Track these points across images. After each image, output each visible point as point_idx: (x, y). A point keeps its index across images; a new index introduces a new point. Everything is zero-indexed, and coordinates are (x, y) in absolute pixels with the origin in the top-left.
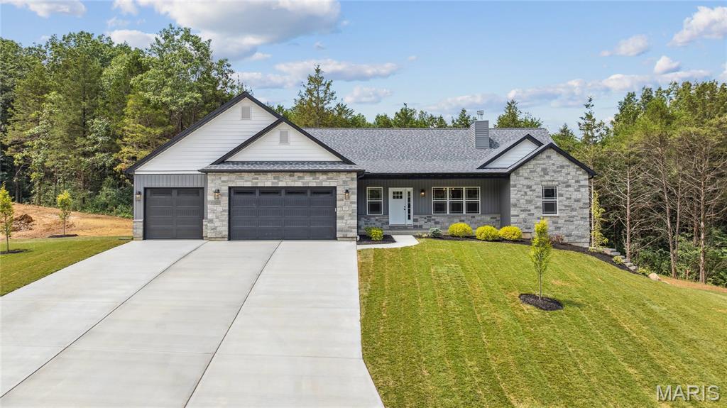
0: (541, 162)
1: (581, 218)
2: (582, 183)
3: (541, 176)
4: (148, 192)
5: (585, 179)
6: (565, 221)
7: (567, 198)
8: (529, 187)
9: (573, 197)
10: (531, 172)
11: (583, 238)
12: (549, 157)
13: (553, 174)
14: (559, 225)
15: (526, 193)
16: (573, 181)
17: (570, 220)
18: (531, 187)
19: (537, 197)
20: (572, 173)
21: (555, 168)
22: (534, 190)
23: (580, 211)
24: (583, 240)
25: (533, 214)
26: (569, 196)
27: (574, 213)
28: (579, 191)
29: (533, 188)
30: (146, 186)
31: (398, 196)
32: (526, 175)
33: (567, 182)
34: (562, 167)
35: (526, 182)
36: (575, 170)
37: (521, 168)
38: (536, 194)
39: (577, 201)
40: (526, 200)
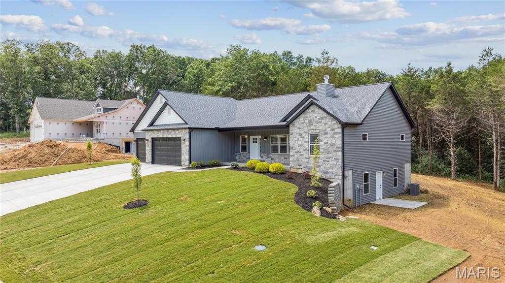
0: (308, 115)
1: (335, 159)
2: (336, 131)
3: (308, 126)
4: (138, 140)
5: (338, 128)
6: (324, 161)
7: (325, 143)
8: (300, 135)
9: (330, 142)
10: (302, 123)
11: (337, 175)
12: (313, 111)
13: (316, 124)
14: (320, 164)
15: (298, 139)
16: (330, 129)
17: (326, 161)
18: (301, 135)
19: (305, 142)
20: (329, 123)
21: (317, 119)
22: (304, 137)
23: (334, 153)
24: (337, 177)
25: (303, 155)
26: (326, 142)
27: (330, 155)
28: (334, 137)
29: (303, 135)
30: (137, 138)
31: (255, 141)
32: (298, 126)
33: (325, 130)
34: (322, 118)
35: (298, 131)
36: (331, 120)
37: (295, 121)
38: (305, 140)
39: (332, 145)
40: (299, 145)
